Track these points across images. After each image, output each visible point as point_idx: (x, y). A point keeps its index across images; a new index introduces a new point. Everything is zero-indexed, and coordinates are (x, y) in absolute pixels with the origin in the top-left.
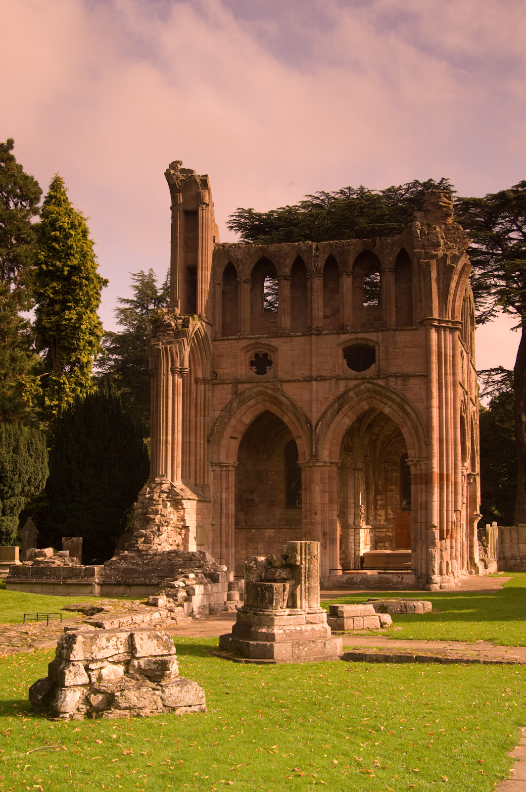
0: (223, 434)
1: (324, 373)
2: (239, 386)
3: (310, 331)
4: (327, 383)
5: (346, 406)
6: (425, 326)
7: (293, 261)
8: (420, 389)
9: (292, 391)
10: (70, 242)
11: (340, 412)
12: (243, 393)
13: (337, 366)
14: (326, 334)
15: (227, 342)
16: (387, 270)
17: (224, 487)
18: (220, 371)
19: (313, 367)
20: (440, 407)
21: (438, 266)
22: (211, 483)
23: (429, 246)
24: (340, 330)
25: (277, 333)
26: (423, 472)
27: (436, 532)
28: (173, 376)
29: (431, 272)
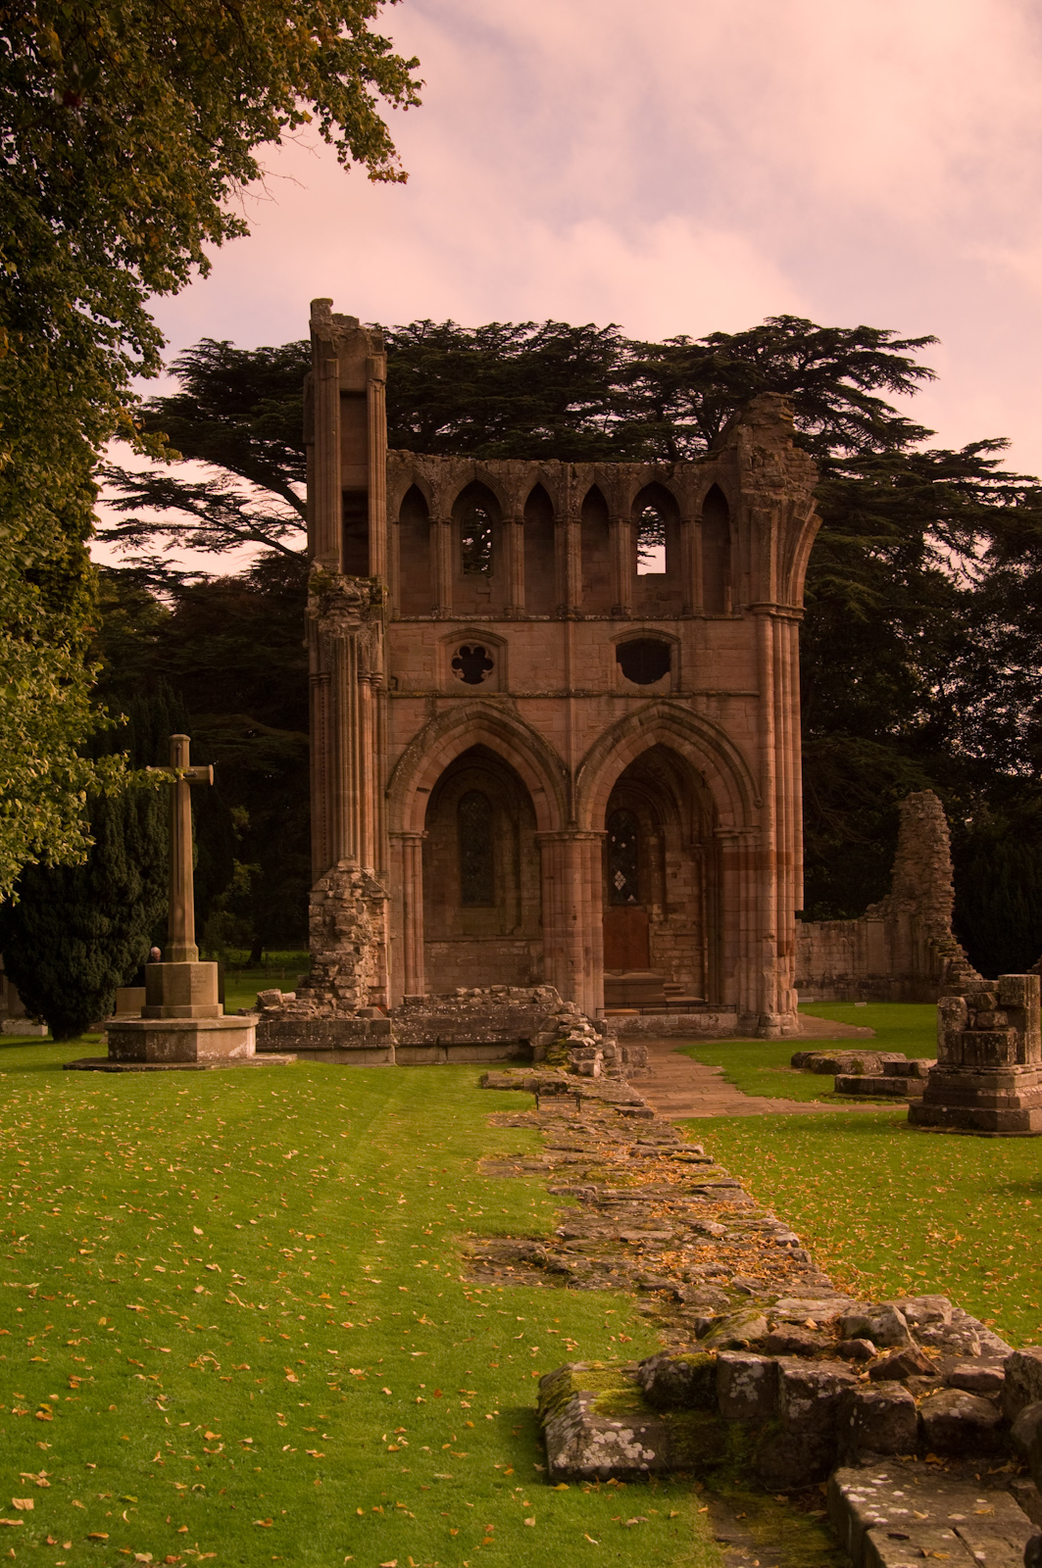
0: (407, 784)
1: (589, 686)
2: (439, 702)
3: (562, 614)
4: (594, 702)
5: (623, 742)
6: (756, 615)
7: (530, 491)
8: (746, 716)
9: (534, 715)
12: (445, 714)
13: (609, 673)
14: (591, 620)
15: (414, 626)
16: (693, 520)
17: (409, 873)
18: (403, 675)
19: (572, 675)
20: (777, 748)
21: (780, 519)
22: (389, 868)
23: (766, 485)
24: (613, 614)
25: (507, 615)
26: (751, 850)
27: (774, 945)
28: (360, 685)
29: (770, 529)
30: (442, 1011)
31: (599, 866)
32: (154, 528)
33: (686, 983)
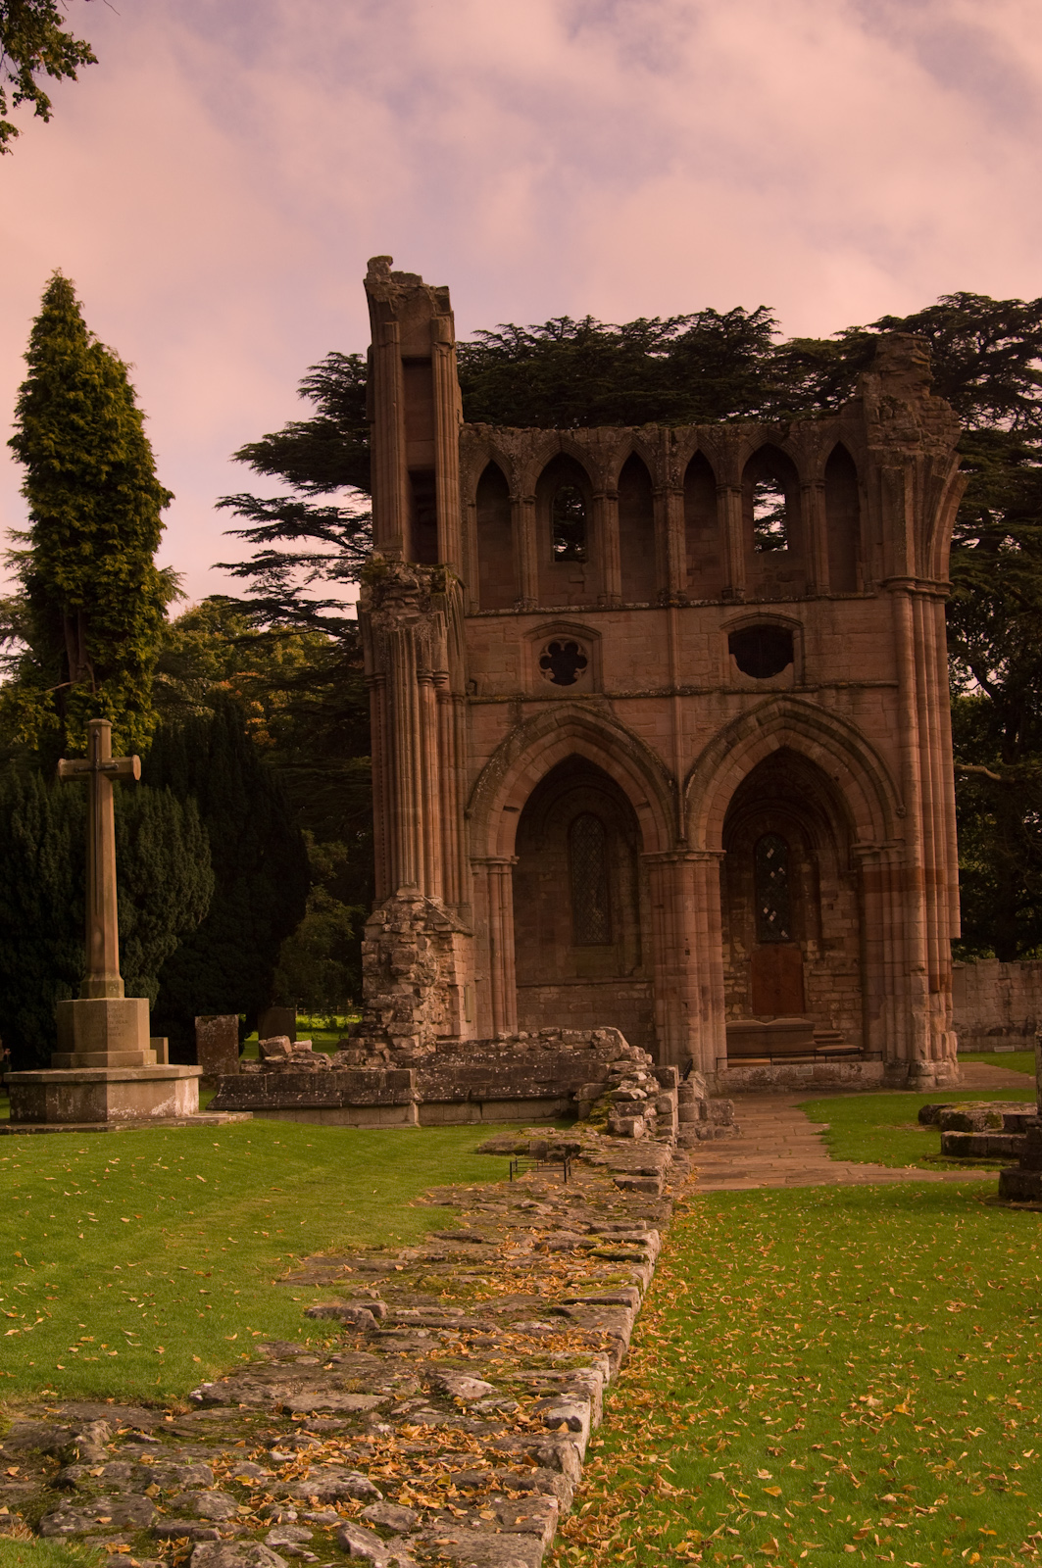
0: (491, 802)
1: (697, 682)
2: (525, 707)
3: (664, 601)
4: (704, 700)
5: (740, 745)
6: (891, 592)
7: (624, 462)
8: (884, 711)
9: (637, 719)
11: (729, 756)
12: (532, 721)
13: (720, 666)
14: (698, 606)
15: (495, 621)
16: (813, 485)
17: (496, 904)
18: (482, 678)
19: (676, 670)
20: (921, 746)
21: (915, 478)
22: (472, 900)
23: (897, 439)
24: (724, 598)
25: (600, 604)
26: (894, 867)
27: (925, 980)
28: (421, 686)
29: (903, 489)
30: (477, 1060)
31: (717, 891)
32: (294, 560)
33: (848, 1030)
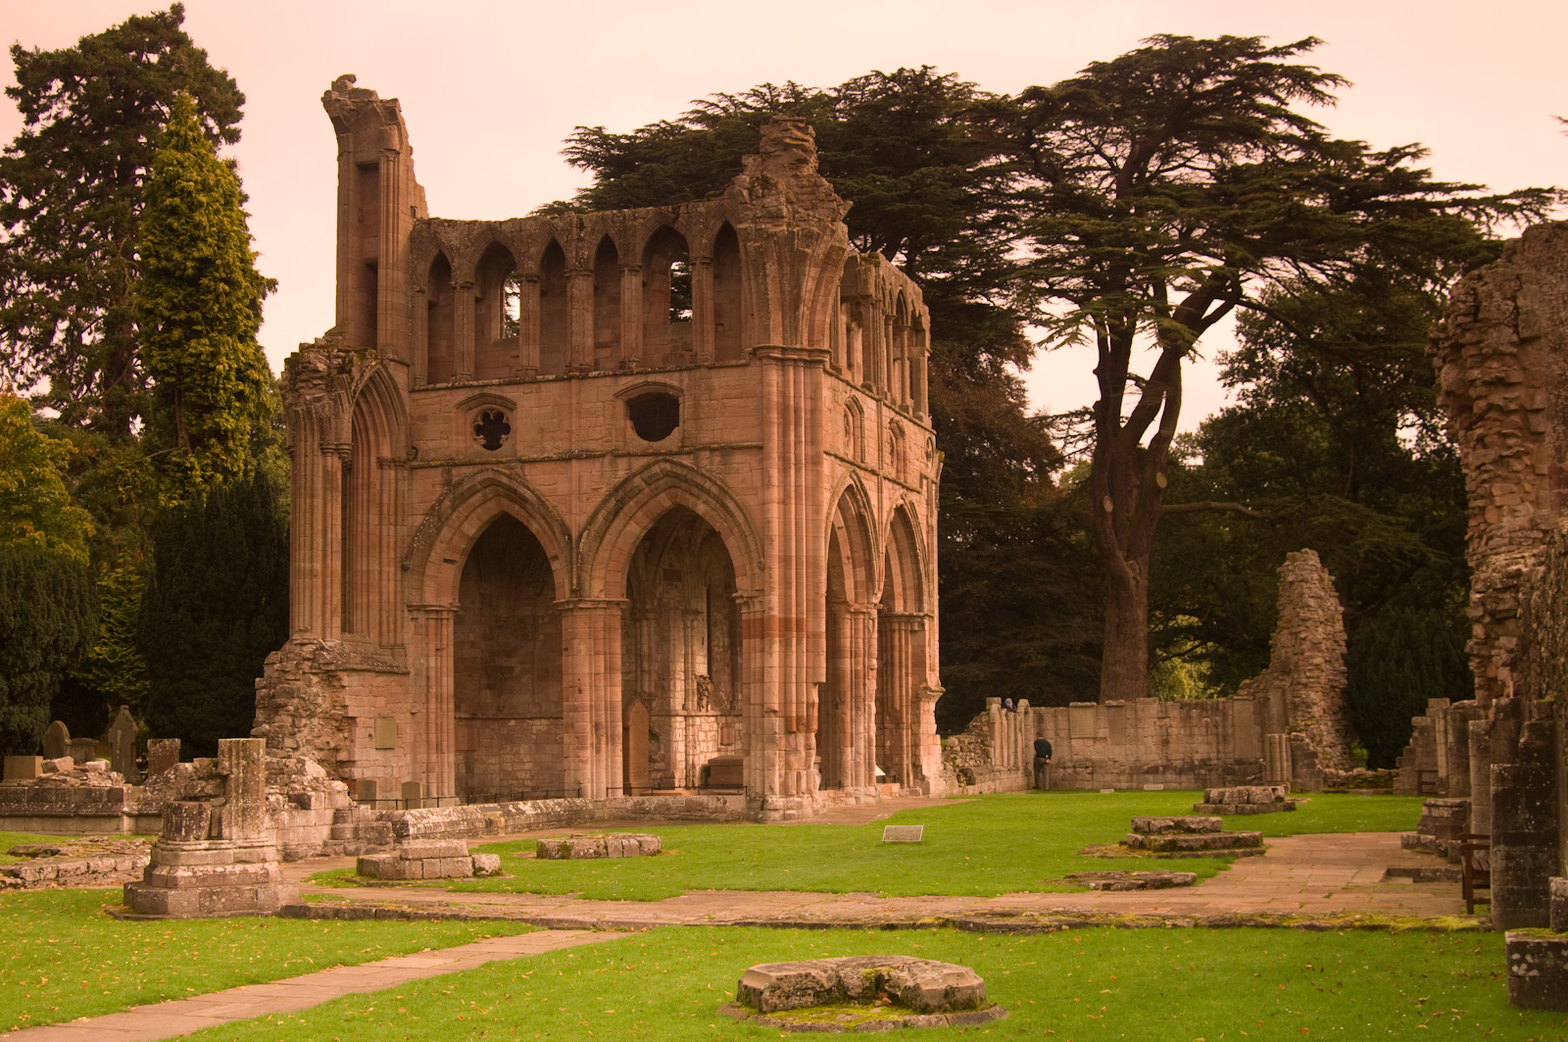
0: (429, 555)
1: (593, 446)
2: (454, 471)
3: (568, 373)
4: (598, 464)
5: (631, 503)
6: (760, 359)
7: (544, 248)
8: (751, 470)
9: (539, 479)
10: (197, 217)
11: (621, 514)
12: (460, 483)
13: (613, 431)
14: (595, 377)
15: (434, 394)
16: (698, 262)
17: (432, 646)
18: (421, 445)
19: (574, 436)
20: (785, 503)
21: (780, 253)
22: (409, 642)
23: (764, 217)
24: (618, 369)
25: (516, 377)
26: (758, 616)
27: (777, 723)
28: (324, 457)
29: (765, 264)
31: (618, 636)
